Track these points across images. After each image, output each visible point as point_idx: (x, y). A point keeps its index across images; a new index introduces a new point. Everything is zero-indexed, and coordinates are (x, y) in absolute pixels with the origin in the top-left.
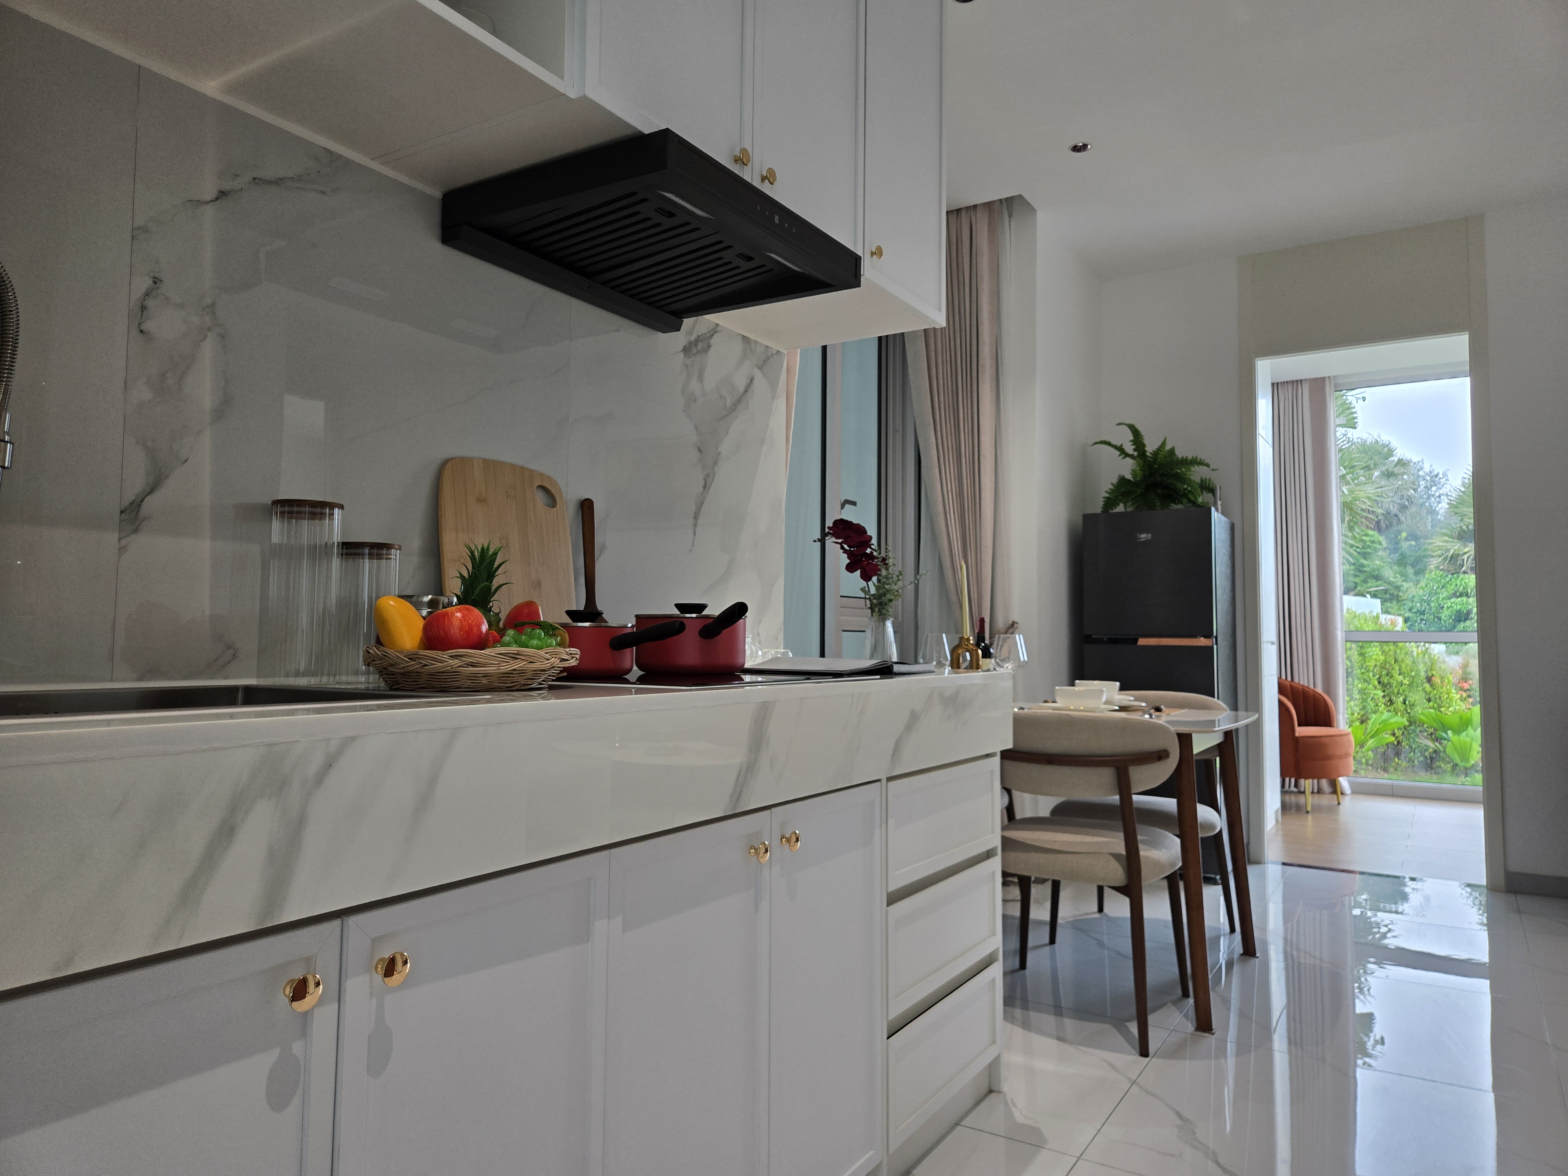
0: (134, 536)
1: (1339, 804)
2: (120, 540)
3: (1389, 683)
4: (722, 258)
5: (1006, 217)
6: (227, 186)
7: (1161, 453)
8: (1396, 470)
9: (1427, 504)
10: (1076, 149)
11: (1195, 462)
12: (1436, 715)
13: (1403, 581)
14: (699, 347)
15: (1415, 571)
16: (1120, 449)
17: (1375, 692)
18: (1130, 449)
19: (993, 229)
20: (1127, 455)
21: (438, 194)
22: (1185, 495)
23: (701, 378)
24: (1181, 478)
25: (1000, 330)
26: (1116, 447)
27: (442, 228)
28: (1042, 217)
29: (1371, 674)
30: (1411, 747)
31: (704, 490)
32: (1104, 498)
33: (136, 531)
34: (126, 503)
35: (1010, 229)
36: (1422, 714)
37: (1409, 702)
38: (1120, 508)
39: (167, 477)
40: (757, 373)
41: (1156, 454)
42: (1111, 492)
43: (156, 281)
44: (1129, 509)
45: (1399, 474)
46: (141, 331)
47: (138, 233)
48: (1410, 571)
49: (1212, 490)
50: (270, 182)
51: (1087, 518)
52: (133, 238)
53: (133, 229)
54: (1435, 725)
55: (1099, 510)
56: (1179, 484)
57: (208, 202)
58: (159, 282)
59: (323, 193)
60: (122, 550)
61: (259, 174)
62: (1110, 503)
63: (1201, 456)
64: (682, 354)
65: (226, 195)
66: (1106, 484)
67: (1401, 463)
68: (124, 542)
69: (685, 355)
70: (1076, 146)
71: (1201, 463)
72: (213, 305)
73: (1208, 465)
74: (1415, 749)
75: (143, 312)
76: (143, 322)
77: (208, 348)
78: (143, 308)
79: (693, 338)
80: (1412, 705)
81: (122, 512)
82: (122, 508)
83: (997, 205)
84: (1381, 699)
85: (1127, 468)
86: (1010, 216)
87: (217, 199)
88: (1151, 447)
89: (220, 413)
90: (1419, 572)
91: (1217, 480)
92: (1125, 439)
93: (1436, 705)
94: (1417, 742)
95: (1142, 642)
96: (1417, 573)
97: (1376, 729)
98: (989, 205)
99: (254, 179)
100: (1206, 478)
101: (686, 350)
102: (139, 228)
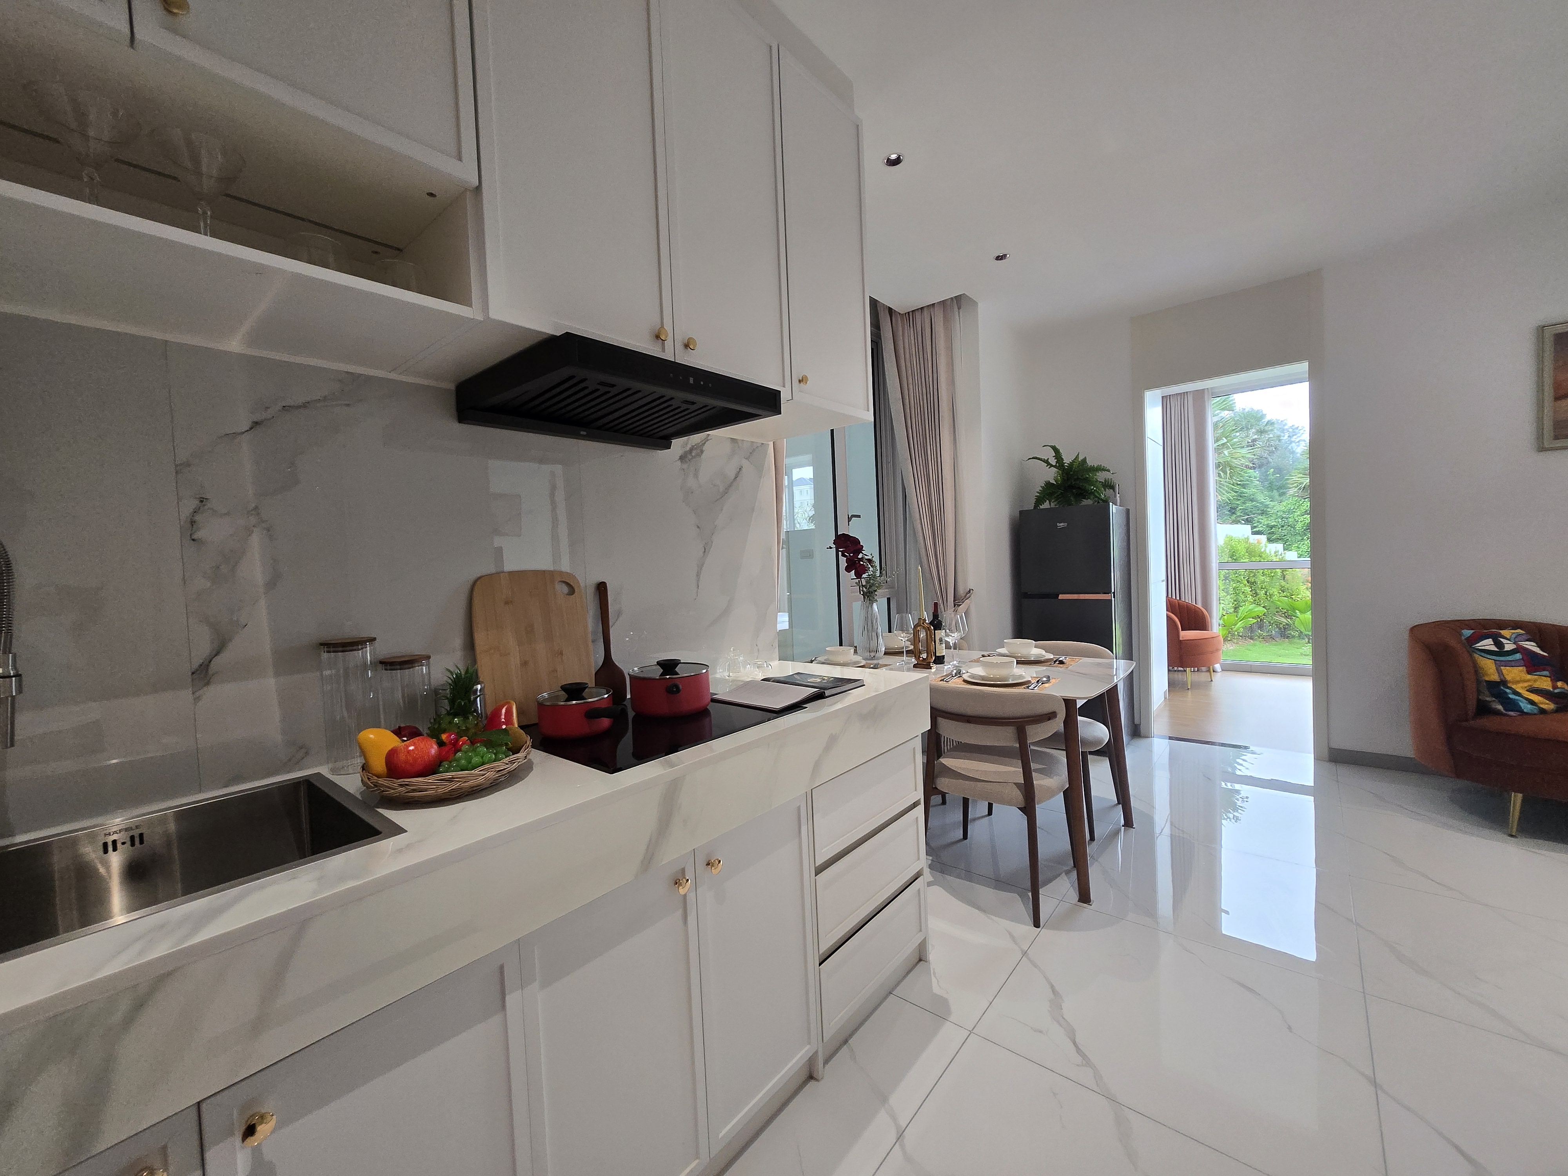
0: (205, 689)
1: (1212, 681)
2: (193, 693)
3: (1255, 582)
4: (672, 405)
5: (956, 309)
6: (258, 417)
7: (1075, 464)
8: (1266, 428)
9: (1290, 447)
10: (999, 258)
11: (1100, 469)
12: (1289, 601)
13: (1271, 501)
14: (693, 454)
15: (1279, 494)
16: (1047, 462)
17: (1245, 588)
18: (1053, 461)
19: (947, 320)
20: (1052, 466)
21: (452, 386)
22: (1092, 493)
23: (696, 476)
24: (1087, 480)
25: (954, 389)
26: (1044, 461)
27: (457, 411)
28: (981, 307)
29: (1242, 577)
30: (1270, 622)
31: (704, 555)
32: (1036, 496)
33: (208, 684)
34: (196, 665)
35: (959, 316)
36: (1279, 601)
37: (1269, 593)
38: (1046, 505)
39: (230, 640)
40: (745, 463)
41: (1071, 464)
42: (1040, 493)
43: (202, 500)
44: (1053, 505)
45: (1269, 431)
46: (193, 540)
47: (180, 468)
48: (1275, 493)
49: (1112, 487)
50: (299, 407)
51: (1021, 512)
52: (177, 472)
53: (176, 466)
54: (1288, 608)
55: (1031, 507)
56: (1087, 486)
57: (243, 433)
58: (205, 500)
59: (348, 405)
60: (197, 699)
61: (289, 402)
62: (1039, 501)
63: (1104, 464)
64: (679, 463)
65: (260, 424)
66: (1037, 486)
67: (1270, 423)
68: (197, 694)
69: (681, 462)
70: (999, 256)
71: (1104, 470)
72: (256, 508)
73: (1108, 471)
74: (1273, 624)
75: (192, 525)
76: (195, 532)
77: (255, 540)
78: (193, 523)
79: (688, 449)
80: (1271, 596)
81: (193, 673)
82: (193, 670)
83: (949, 302)
84: (1249, 592)
85: (1051, 475)
86: (959, 308)
87: (251, 428)
88: (1067, 460)
89: (271, 584)
90: (1282, 494)
91: (1116, 480)
92: (1050, 455)
93: (1288, 594)
94: (1275, 619)
95: (1061, 597)
96: (1280, 495)
97: (1244, 616)
98: (943, 303)
99: (284, 407)
100: (1108, 479)
101: (682, 458)
102: (181, 465)
